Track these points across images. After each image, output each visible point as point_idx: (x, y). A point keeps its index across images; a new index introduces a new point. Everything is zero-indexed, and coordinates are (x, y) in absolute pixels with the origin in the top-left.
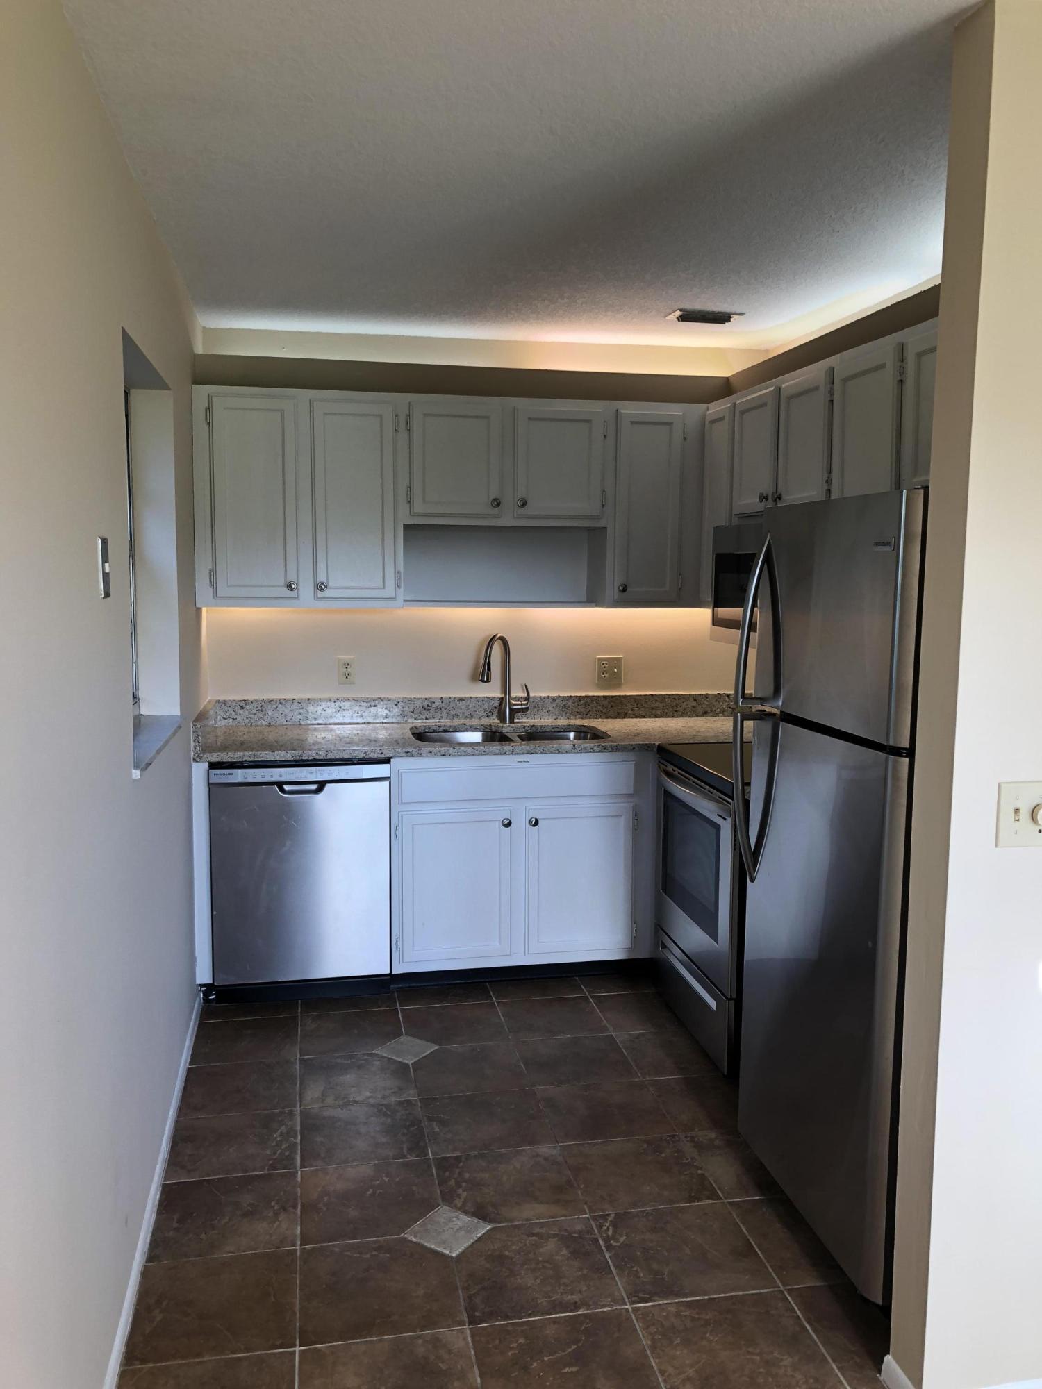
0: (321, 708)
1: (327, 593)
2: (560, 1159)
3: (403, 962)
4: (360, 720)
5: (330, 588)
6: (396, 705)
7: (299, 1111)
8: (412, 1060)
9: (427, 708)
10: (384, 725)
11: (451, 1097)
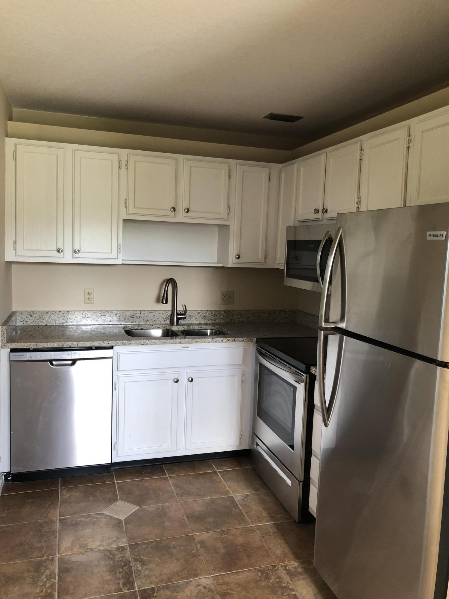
0: (75, 316)
1: (80, 255)
2: (213, 587)
3: (118, 456)
4: (96, 323)
5: (82, 252)
6: (116, 315)
7: (57, 558)
8: (124, 517)
9: (132, 317)
10: (109, 326)
11: (147, 543)
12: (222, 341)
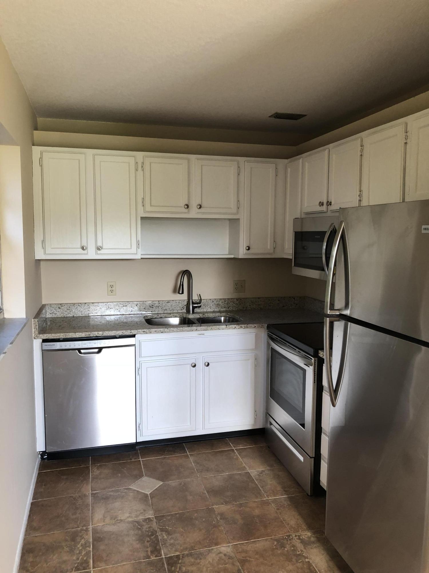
0: (99, 307)
1: (102, 251)
2: (232, 555)
3: (142, 436)
4: (119, 313)
5: (104, 249)
6: (137, 305)
7: (91, 528)
8: (149, 492)
9: (152, 307)
10: (131, 315)
11: (171, 515)
12: (235, 328)
